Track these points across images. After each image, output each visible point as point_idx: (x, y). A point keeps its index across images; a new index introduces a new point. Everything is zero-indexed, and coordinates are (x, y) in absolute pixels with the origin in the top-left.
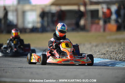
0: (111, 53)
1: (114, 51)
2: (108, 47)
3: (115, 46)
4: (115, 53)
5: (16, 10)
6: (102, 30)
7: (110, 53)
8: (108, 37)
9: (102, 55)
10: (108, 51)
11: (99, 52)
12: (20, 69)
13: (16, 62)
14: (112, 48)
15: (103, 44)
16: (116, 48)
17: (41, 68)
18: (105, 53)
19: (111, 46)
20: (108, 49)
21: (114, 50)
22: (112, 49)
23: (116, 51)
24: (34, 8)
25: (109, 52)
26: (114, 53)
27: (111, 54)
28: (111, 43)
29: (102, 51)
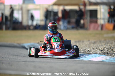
3: (112, 43)
5: (22, 9)
6: (100, 28)
7: (107, 49)
8: (105, 35)
9: (99, 51)
10: (105, 48)
11: (97, 48)
12: (24, 62)
13: (21, 56)
14: (109, 45)
15: (100, 42)
16: (113, 46)
17: (43, 62)
18: (102, 49)
19: (107, 44)
20: (105, 46)
21: (111, 47)
23: (113, 48)
24: (38, 7)
26: (111, 49)
27: (108, 51)
28: (107, 41)
29: (100, 48)
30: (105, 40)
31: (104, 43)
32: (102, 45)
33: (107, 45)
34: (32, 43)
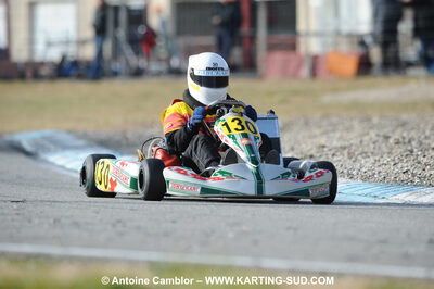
0: (333, 155)
1: (344, 148)
2: (326, 133)
3: (349, 129)
4: (349, 154)
6: (305, 71)
7: (332, 152)
8: (327, 98)
10: (324, 147)
11: (292, 149)
12: (15, 205)
13: (3, 181)
14: (338, 135)
15: (307, 123)
16: (353, 138)
18: (313, 152)
19: (334, 131)
20: (323, 141)
21: (347, 144)
22: (340, 138)
23: (353, 147)
25: (326, 149)
26: (346, 152)
27: (335, 158)
28: (335, 120)
29: (304, 146)
30: (326, 116)
31: (320, 127)
32: (315, 136)
33: (332, 135)
34: (47, 132)
